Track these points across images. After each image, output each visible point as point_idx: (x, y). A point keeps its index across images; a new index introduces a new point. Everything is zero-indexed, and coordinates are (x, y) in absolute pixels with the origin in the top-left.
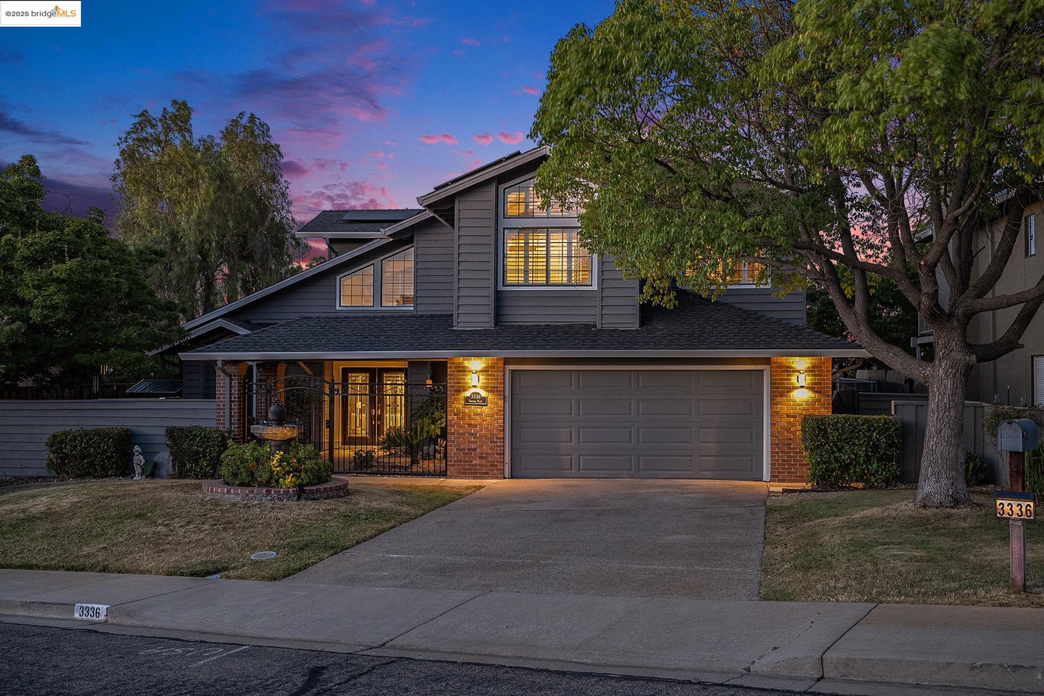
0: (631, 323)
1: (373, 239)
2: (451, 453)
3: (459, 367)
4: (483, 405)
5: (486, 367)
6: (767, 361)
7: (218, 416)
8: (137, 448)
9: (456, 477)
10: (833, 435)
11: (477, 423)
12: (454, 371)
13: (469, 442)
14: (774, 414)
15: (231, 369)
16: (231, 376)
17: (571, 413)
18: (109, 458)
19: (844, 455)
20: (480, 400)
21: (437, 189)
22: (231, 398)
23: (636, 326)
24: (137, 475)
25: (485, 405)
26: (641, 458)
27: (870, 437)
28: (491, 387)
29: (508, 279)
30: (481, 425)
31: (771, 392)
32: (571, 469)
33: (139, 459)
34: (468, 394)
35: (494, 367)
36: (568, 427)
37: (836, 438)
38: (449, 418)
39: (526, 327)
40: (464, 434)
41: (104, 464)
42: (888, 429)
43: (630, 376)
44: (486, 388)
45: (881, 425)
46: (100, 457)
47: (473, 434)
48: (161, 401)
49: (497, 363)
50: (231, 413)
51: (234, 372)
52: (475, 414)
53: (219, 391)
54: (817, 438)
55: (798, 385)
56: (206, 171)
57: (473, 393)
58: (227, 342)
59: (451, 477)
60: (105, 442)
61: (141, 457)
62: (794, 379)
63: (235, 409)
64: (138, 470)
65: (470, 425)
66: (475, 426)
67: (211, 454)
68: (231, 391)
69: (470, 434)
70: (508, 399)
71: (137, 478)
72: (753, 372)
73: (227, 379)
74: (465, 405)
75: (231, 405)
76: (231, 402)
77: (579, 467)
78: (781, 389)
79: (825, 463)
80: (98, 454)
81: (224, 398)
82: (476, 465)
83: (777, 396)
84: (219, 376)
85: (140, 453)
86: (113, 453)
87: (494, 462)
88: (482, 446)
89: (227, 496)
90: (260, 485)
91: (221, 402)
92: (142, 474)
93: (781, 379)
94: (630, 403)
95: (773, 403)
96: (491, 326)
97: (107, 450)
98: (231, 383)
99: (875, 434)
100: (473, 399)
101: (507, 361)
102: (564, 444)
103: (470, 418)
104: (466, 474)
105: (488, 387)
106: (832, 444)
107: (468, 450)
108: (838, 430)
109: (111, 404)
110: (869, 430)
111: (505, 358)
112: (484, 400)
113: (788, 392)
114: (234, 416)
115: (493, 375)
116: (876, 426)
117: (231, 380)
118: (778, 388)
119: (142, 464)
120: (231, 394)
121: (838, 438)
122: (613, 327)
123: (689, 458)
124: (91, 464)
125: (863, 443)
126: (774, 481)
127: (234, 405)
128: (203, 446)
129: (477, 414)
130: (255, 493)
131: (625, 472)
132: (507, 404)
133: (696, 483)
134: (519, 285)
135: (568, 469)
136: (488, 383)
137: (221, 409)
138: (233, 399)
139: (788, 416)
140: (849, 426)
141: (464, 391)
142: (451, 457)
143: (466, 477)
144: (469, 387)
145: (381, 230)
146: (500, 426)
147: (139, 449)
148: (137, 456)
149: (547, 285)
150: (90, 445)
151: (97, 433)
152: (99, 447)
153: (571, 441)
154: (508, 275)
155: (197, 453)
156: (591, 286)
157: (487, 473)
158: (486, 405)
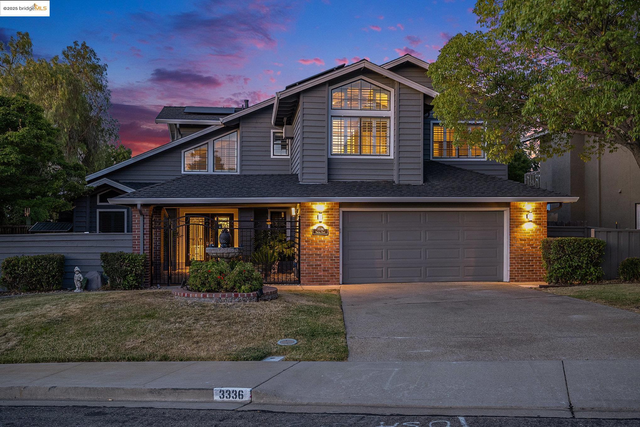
0: (419, 180)
1: (210, 126)
2: (303, 268)
3: (309, 209)
4: (325, 235)
5: (327, 209)
6: (508, 204)
7: (133, 245)
8: (77, 269)
9: (307, 284)
10: (568, 250)
11: (321, 247)
12: (305, 212)
13: (316, 260)
14: (511, 239)
15: (145, 211)
16: (144, 216)
17: (382, 240)
18: (53, 276)
19: (575, 263)
20: (323, 231)
21: (288, 88)
22: (144, 231)
23: (421, 182)
24: (77, 289)
25: (326, 235)
26: (428, 269)
27: (589, 251)
28: (331, 223)
29: (334, 150)
30: (324, 249)
31: (510, 224)
32: (382, 277)
33: (78, 277)
34: (315, 227)
35: (332, 209)
36: (380, 249)
37: (569, 252)
38: (302, 244)
39: (349, 183)
40: (312, 255)
41: (49, 281)
42: (600, 246)
43: (420, 215)
44: (327, 223)
45: (595, 243)
46: (47, 276)
47: (319, 255)
48: (87, 234)
49: (335, 206)
50: (144, 242)
51: (146, 213)
52: (320, 241)
53: (135, 226)
54: (559, 252)
55: (527, 220)
56: (63, 78)
57: (318, 227)
58: (140, 191)
59: (304, 284)
60: (50, 265)
61: (81, 275)
62: (524, 217)
63: (147, 239)
64: (78, 284)
65: (316, 249)
66: (320, 249)
67: (136, 272)
68: (144, 226)
69: (317, 255)
70: (341, 231)
71: (77, 290)
72: (497, 212)
73: (141, 218)
74: (313, 235)
75: (144, 237)
76: (144, 234)
77: (388, 276)
78: (515, 223)
79: (563, 268)
80: (45, 273)
81: (139, 231)
82: (320, 276)
83: (513, 227)
84: (134, 216)
85: (80, 272)
86: (56, 273)
87: (333, 273)
88: (325, 263)
89: (203, 299)
90: (227, 290)
91: (137, 234)
92: (81, 287)
93: (516, 217)
94: (420, 233)
95: (511, 231)
96: (325, 181)
97: (52, 270)
98: (144, 221)
99: (592, 249)
100: (319, 231)
101: (341, 205)
102: (377, 260)
103: (317, 244)
104: (314, 282)
105: (328, 223)
106: (567, 256)
107: (316, 265)
108: (570, 247)
109: (47, 237)
110: (588, 247)
111: (340, 203)
112: (326, 231)
113: (521, 225)
114: (147, 245)
115: (332, 215)
116: (593, 244)
117: (144, 218)
118: (515, 222)
119: (81, 280)
120: (144, 229)
121: (571, 252)
122: (407, 183)
123: (458, 268)
124: (39, 281)
125: (586, 255)
126: (513, 281)
127: (146, 237)
128: (131, 266)
129: (321, 241)
130: (227, 296)
131: (417, 278)
132: (341, 234)
133: (469, 284)
134: (341, 155)
135: (380, 277)
136: (329, 220)
137: (136, 240)
138: (145, 232)
139: (521, 240)
140: (577, 244)
141: (312, 225)
142: (303, 271)
143: (314, 284)
144: (316, 223)
145: (220, 119)
146: (337, 249)
147: (79, 269)
148: (78, 274)
149: (360, 155)
150: (39, 267)
151: (45, 258)
152: (46, 268)
153: (382, 258)
154: (334, 148)
155: (126, 271)
156: (389, 156)
157: (329, 281)
158: (328, 235)
